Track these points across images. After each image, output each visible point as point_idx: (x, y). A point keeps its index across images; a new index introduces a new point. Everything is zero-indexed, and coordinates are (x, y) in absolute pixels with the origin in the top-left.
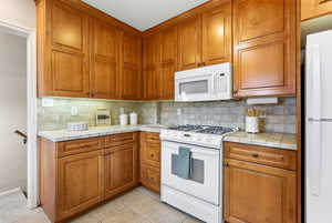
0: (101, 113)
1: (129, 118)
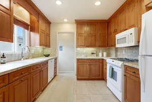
0: (93, 52)
1: (103, 54)
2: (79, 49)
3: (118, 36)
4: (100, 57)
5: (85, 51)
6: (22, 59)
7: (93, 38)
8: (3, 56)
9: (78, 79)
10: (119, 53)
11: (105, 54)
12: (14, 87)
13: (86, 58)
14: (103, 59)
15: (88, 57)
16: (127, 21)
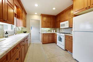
0: (49, 30)
2: (42, 28)
3: (61, 23)
4: (52, 32)
5: (45, 30)
6: (14, 34)
7: (49, 23)
8: (7, 33)
9: (43, 44)
10: (60, 31)
11: (54, 31)
13: (46, 33)
14: (54, 33)
15: (47, 33)
16: (65, 18)
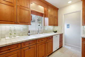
12: (24, 51)
